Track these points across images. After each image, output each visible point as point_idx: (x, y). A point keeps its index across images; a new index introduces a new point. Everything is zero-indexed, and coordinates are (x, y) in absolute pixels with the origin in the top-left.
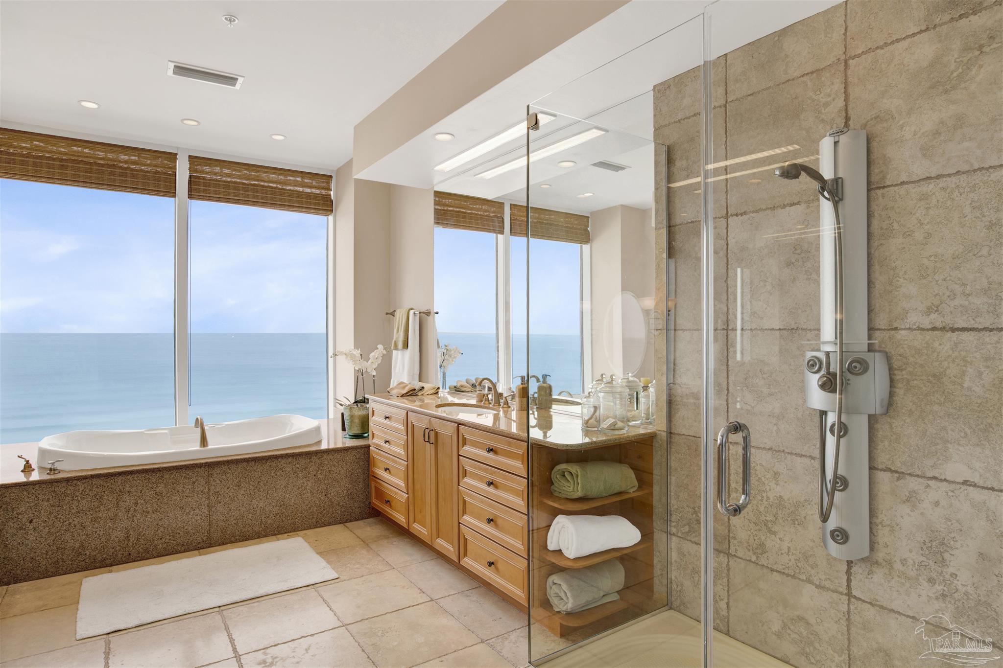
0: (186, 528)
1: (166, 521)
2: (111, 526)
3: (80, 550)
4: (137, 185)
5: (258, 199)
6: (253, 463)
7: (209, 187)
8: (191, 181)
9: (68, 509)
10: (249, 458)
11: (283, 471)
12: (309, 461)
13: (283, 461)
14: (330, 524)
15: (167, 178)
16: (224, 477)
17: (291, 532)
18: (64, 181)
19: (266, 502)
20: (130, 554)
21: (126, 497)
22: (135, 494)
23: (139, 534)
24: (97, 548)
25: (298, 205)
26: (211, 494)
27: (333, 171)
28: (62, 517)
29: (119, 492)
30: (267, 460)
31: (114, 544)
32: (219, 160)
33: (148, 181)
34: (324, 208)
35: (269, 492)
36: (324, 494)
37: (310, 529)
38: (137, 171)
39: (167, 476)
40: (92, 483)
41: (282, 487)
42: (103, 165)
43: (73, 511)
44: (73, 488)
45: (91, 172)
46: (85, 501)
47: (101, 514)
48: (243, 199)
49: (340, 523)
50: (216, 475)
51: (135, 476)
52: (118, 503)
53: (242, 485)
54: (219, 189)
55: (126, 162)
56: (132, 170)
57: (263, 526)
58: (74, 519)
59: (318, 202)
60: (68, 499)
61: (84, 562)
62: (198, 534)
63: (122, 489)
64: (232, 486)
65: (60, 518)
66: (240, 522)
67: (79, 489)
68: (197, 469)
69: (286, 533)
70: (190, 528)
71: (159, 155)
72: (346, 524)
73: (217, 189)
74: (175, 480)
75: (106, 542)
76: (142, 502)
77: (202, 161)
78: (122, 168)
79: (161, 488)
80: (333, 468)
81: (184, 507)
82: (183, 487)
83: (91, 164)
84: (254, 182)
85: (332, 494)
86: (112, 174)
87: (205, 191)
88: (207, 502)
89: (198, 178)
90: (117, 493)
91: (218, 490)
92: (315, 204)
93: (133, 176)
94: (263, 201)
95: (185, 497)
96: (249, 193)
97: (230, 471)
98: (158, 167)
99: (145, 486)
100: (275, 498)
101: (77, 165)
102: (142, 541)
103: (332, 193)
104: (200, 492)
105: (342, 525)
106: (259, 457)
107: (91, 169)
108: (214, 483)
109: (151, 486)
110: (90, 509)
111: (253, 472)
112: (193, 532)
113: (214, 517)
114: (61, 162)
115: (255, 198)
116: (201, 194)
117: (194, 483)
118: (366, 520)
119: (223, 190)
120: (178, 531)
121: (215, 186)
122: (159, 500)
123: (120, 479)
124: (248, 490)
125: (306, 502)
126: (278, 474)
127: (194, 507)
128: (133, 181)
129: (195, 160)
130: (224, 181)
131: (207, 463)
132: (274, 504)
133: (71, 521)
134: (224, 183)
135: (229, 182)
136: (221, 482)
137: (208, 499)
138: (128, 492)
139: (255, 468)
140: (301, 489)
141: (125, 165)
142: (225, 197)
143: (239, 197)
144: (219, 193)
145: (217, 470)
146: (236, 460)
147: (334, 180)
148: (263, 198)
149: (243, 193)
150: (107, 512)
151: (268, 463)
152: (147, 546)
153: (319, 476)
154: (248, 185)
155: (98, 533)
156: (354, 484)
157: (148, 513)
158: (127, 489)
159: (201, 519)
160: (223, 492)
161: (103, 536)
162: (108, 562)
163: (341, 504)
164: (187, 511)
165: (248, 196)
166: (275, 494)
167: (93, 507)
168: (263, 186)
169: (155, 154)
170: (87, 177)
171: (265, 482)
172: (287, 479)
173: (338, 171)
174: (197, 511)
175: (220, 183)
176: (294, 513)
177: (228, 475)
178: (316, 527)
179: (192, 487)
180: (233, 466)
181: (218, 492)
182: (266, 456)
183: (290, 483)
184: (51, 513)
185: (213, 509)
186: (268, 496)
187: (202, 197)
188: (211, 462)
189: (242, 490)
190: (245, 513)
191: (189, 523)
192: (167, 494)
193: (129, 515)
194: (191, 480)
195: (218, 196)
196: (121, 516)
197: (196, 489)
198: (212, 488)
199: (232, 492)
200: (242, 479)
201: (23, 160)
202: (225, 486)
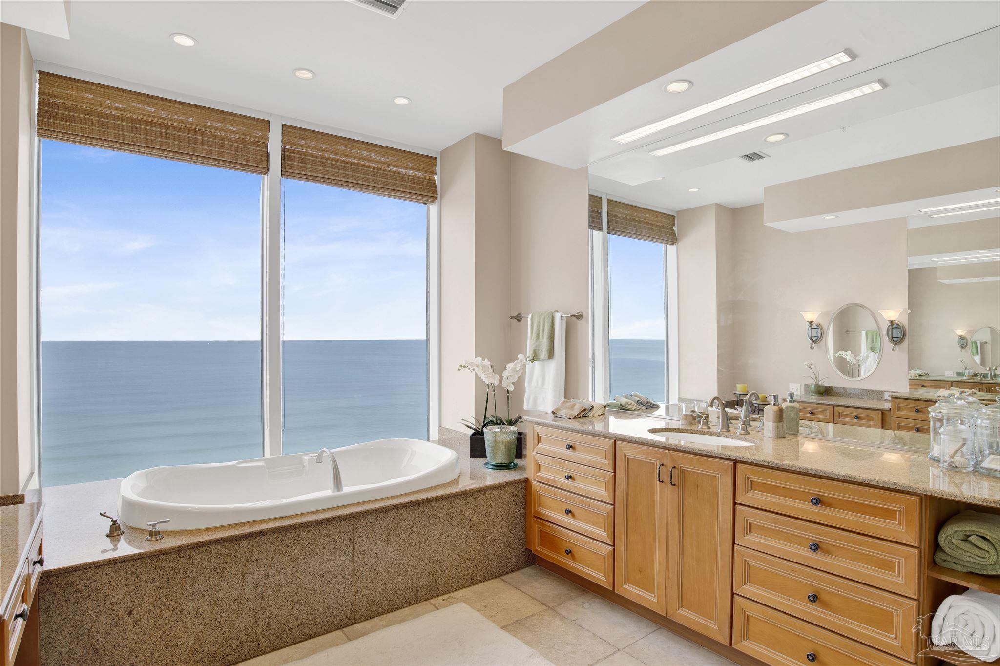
0: (327, 601)
1: (303, 595)
2: (235, 609)
4: (223, 156)
5: (359, 180)
6: (403, 510)
7: (305, 163)
8: (285, 155)
9: (179, 591)
11: (436, 518)
12: (464, 502)
13: (437, 505)
14: (486, 579)
15: (258, 150)
16: (371, 531)
17: (444, 594)
18: (136, 147)
19: (418, 560)
20: (259, 645)
21: (254, 567)
22: (265, 562)
23: (270, 617)
24: (217, 641)
25: (401, 190)
26: (356, 554)
27: (437, 152)
28: (172, 603)
29: (245, 562)
30: (419, 505)
31: (240, 634)
32: (316, 132)
33: (236, 153)
34: (428, 194)
35: (422, 545)
36: (480, 542)
37: (465, 587)
38: (222, 140)
39: (304, 535)
40: (211, 552)
41: (435, 538)
42: (182, 130)
43: (187, 593)
44: (186, 561)
45: (167, 138)
46: (201, 578)
47: (222, 594)
48: (343, 180)
49: (496, 577)
50: (361, 530)
51: (265, 538)
52: (243, 576)
53: (392, 540)
54: (316, 167)
55: (211, 127)
56: (218, 138)
57: (414, 590)
58: (188, 604)
59: (422, 187)
60: (180, 577)
62: (340, 609)
63: (249, 558)
64: (379, 542)
65: (170, 604)
66: (389, 587)
67: (194, 562)
68: (339, 523)
69: (439, 596)
70: (331, 602)
71: (249, 121)
72: (503, 577)
73: (314, 167)
74: (313, 539)
75: (229, 632)
76: (274, 572)
77: (298, 131)
78: (205, 135)
79: (296, 552)
80: (490, 510)
81: (324, 574)
82: (324, 549)
83: (168, 127)
84: (354, 161)
85: (488, 543)
86: (193, 141)
87: (300, 168)
88: (352, 565)
89: (293, 151)
90: (242, 563)
91: (363, 548)
92: (420, 189)
93: (218, 145)
95: (326, 561)
96: (349, 173)
97: (378, 523)
98: (248, 135)
99: (277, 550)
100: (428, 553)
101: (152, 128)
102: (274, 626)
103: (436, 177)
104: (343, 553)
105: (498, 579)
107: (169, 134)
108: (359, 540)
109: (284, 550)
110: (208, 589)
111: (403, 522)
112: (335, 606)
113: (359, 585)
114: (132, 123)
115: (355, 179)
116: (297, 172)
117: (336, 541)
118: (523, 571)
119: (320, 168)
120: (318, 608)
121: (312, 162)
122: (294, 568)
123: (245, 544)
124: (398, 546)
125: (461, 555)
126: (431, 522)
127: (336, 573)
128: (218, 151)
129: (289, 130)
130: (322, 158)
131: (351, 514)
132: (426, 561)
133: (183, 607)
134: (322, 160)
135: (327, 159)
136: (367, 537)
137: (353, 561)
138: (257, 560)
139: (405, 516)
140: (455, 540)
141: (209, 132)
142: (323, 176)
143: (338, 177)
144: (316, 171)
145: (363, 522)
146: (385, 507)
147: (438, 162)
148: (364, 179)
150: (230, 590)
151: (420, 510)
152: (280, 631)
153: (475, 521)
154: (347, 163)
155: (219, 620)
156: (511, 527)
157: (281, 586)
158: (256, 556)
159: (345, 588)
160: (369, 550)
161: (226, 624)
162: (231, 658)
163: (498, 553)
164: (328, 579)
165: (347, 176)
166: (428, 548)
167: (212, 584)
168: (364, 166)
169: (244, 120)
170: (163, 144)
171: (417, 533)
172: (441, 527)
173: (444, 153)
174: (340, 578)
175: (316, 159)
176: (448, 570)
177: (375, 528)
178: (471, 585)
179: (334, 547)
180: (381, 515)
181: (364, 551)
183: (444, 532)
184: (157, 599)
185: (358, 574)
186: (420, 551)
187: (297, 175)
188: (357, 513)
189: (391, 546)
190: (394, 576)
191: (330, 595)
192: (304, 559)
193: (258, 592)
194: (333, 537)
195: (315, 175)
196: (247, 594)
197: (339, 549)
198: (357, 546)
199: (380, 550)
200: (391, 532)
201: (84, 118)
202: (372, 542)
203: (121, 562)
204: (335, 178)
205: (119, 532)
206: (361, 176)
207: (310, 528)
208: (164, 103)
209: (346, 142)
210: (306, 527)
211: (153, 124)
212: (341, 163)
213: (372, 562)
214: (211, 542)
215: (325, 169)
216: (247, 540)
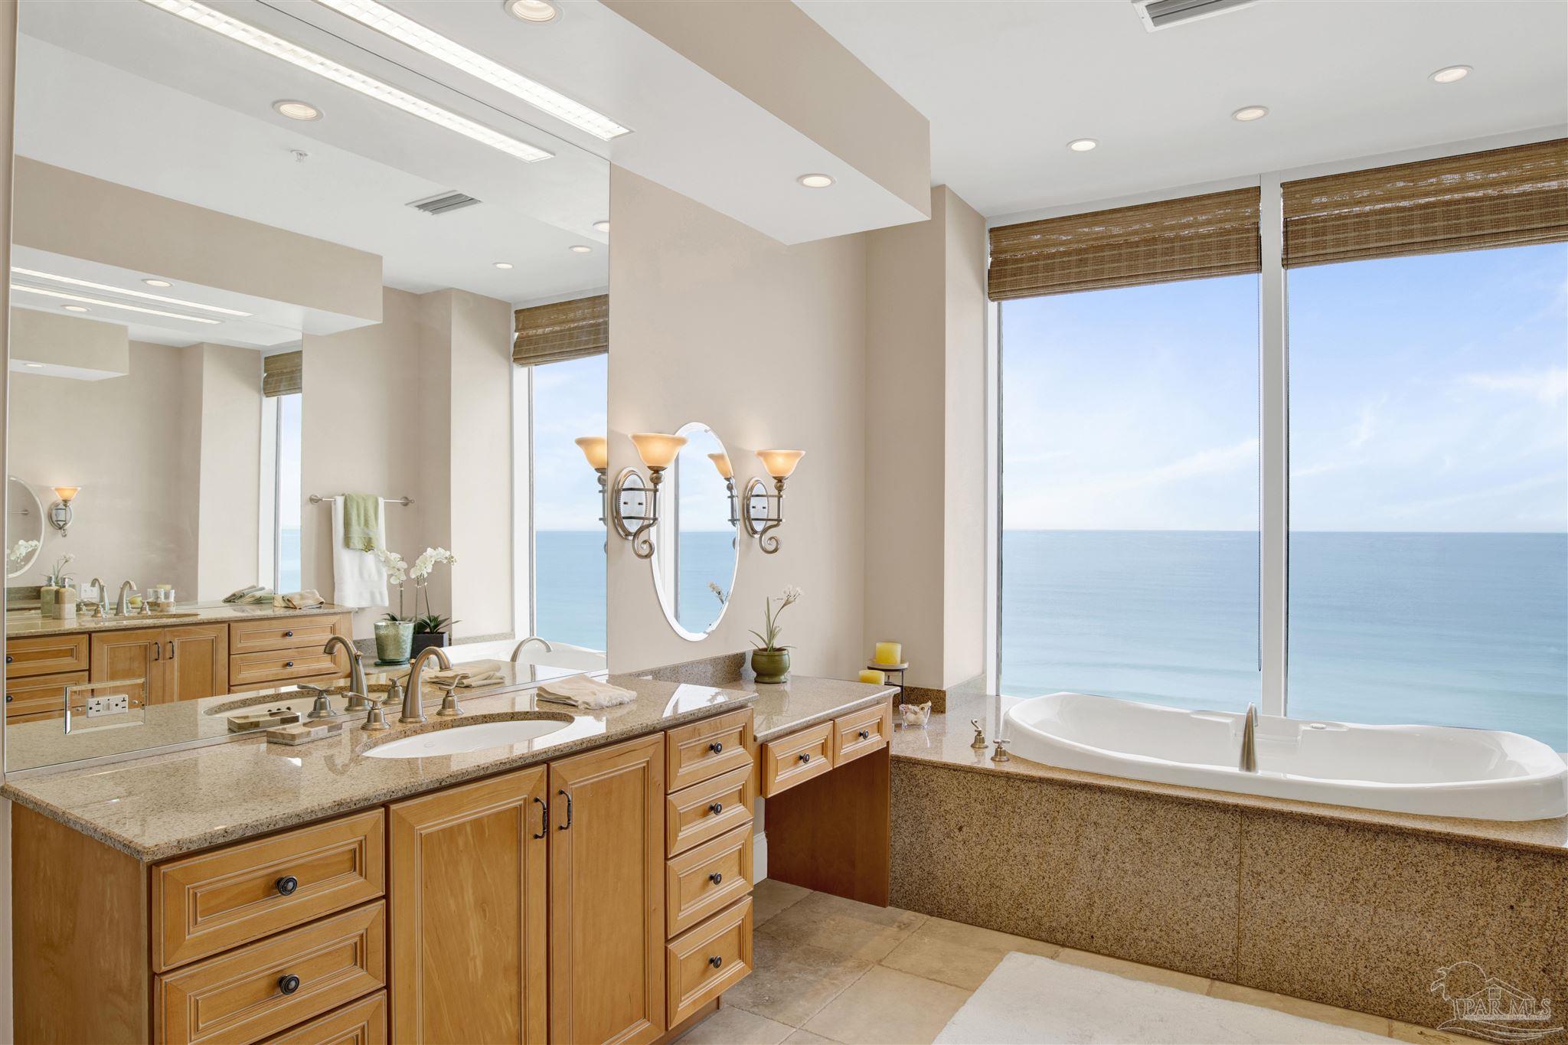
0: (1192, 925)
1: (1155, 899)
2: (1066, 875)
3: (1021, 901)
4: (1190, 264)
5: (1435, 234)
6: (1342, 832)
7: (1324, 234)
8: (1290, 230)
9: (1006, 824)
10: (1332, 819)
11: (1418, 871)
12: (1495, 863)
13: (1419, 848)
15: (1242, 238)
16: (1274, 846)
18: (1082, 285)
19: (1371, 933)
20: (1092, 937)
21: (1090, 831)
22: (1105, 829)
23: (1109, 907)
24: (1044, 906)
26: (1243, 873)
28: (999, 835)
29: (1080, 820)
30: (1377, 834)
31: (1070, 911)
32: (1343, 175)
33: (1209, 252)
35: (1380, 910)
38: (1190, 240)
39: (1161, 813)
40: (1041, 791)
41: (1414, 908)
42: (1137, 244)
43: (1013, 831)
44: (1015, 792)
45: (1118, 261)
46: (1030, 819)
47: (1052, 849)
48: (1400, 242)
50: (1255, 837)
51: (1107, 797)
52: (1077, 838)
53: (1314, 875)
54: (1346, 235)
55: (1172, 228)
56: (1183, 239)
57: (1360, 985)
58: (1015, 845)
60: (1008, 808)
61: (1025, 922)
62: (1214, 947)
63: (1085, 816)
64: (1289, 870)
65: (997, 836)
66: (1306, 955)
67: (1023, 797)
68: (1217, 814)
70: (1199, 930)
71: (1227, 199)
73: (1342, 236)
74: (1175, 823)
75: (1057, 901)
76: (1117, 848)
77: (1308, 186)
78: (1167, 240)
79: (1148, 833)
81: (1190, 883)
82: (1190, 843)
83: (1119, 246)
84: (1427, 200)
86: (1151, 254)
87: (1316, 245)
88: (1236, 887)
89: (1303, 222)
90: (1077, 819)
91: (1258, 869)
93: (1183, 249)
94: (1449, 236)
95: (1192, 864)
96: (1415, 226)
97: (1287, 836)
98: (1226, 221)
99: (1122, 820)
100: (1395, 930)
101: (1102, 254)
102: (1113, 922)
104: (1222, 862)
106: (1356, 823)
107: (1120, 254)
108: (1250, 852)
109: (1132, 824)
110: (1037, 835)
111: (1339, 853)
112: (1206, 939)
113: (1248, 925)
114: (1080, 255)
115: (1426, 235)
116: (1308, 254)
117: (1210, 840)
119: (1353, 234)
120: (1177, 928)
121: (1337, 229)
122: (1144, 853)
123: (1082, 796)
124: (1327, 890)
126: (1405, 874)
127: (1209, 889)
128: (1184, 258)
129: (1293, 189)
130: (1358, 215)
131: (1236, 806)
132: (1390, 944)
133: (1010, 847)
134: (1357, 220)
135: (1367, 214)
136: (1267, 853)
137: (1239, 881)
138: (1095, 823)
139: (1346, 844)
140: (1467, 931)
141: (1172, 234)
142: (1358, 247)
144: (1345, 242)
145: (1259, 827)
146: (1302, 815)
148: (1447, 229)
149: (1400, 228)
150: (1061, 849)
151: (1379, 842)
152: (1121, 933)
153: (1526, 913)
154: (1411, 209)
155: (1046, 880)
157: (1126, 872)
158: (1094, 817)
159: (1222, 919)
160: (1269, 876)
161: (1054, 889)
162: (1059, 936)
164: (1196, 893)
166: (1395, 922)
167: (1041, 832)
168: (1448, 203)
169: (1221, 200)
170: (1113, 270)
171: (1371, 884)
172: (1428, 893)
175: (1346, 221)
177: (1283, 844)
179: (1207, 847)
180: (1294, 827)
181: (1259, 874)
182: (1374, 825)
183: (1435, 907)
184: (985, 825)
185: (1247, 907)
186: (1376, 921)
187: (1310, 259)
188: (1246, 807)
189: (1312, 886)
190: (1317, 940)
191: (1198, 918)
192: (1159, 847)
193: (1095, 866)
194: (1206, 832)
195: (1342, 249)
196: (1081, 862)
197: (1215, 854)
198: (1247, 861)
199: (1290, 884)
200: (1313, 862)
201: (1032, 267)
202: (1275, 866)
203: (954, 770)
204: (1382, 244)
205: (982, 745)
206: (1442, 223)
207: (1170, 806)
208: (1114, 216)
209: (1407, 172)
210: (1164, 802)
211: (1101, 248)
212: (1398, 212)
213: (1274, 899)
214: (1042, 781)
215: (1363, 233)
216: (1084, 792)
